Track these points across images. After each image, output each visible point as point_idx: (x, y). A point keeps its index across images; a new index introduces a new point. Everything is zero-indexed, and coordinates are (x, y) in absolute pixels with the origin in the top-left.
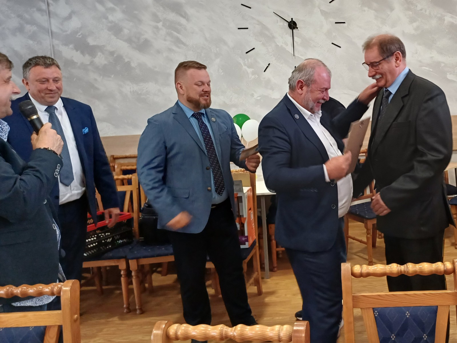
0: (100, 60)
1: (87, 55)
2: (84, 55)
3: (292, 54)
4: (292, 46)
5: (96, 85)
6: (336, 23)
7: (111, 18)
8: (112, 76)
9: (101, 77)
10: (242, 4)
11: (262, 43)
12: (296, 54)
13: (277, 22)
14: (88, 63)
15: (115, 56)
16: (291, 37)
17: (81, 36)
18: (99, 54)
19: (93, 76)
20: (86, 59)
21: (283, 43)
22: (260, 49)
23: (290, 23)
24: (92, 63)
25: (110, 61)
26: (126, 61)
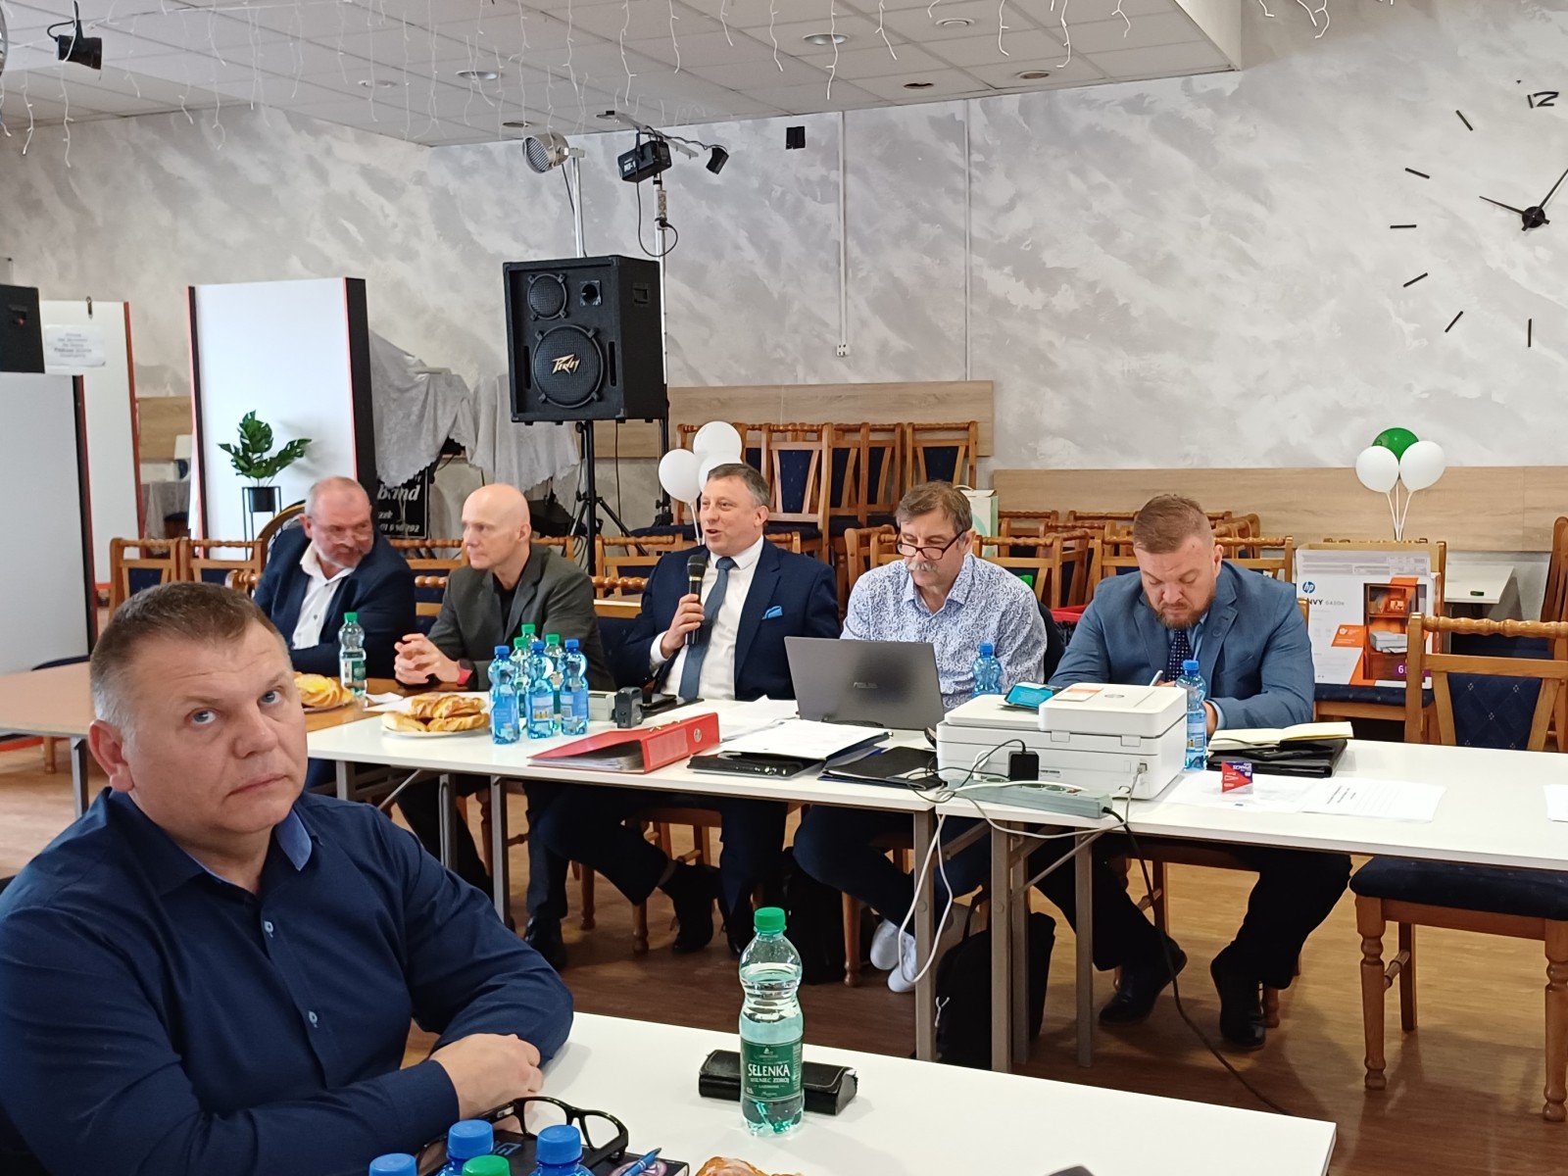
0: (1066, 300)
1: (1038, 289)
2: (1030, 287)
5: (1051, 356)
7: (1098, 205)
8: (1087, 337)
9: (1064, 338)
14: (1040, 307)
15: (1097, 292)
17: (1030, 247)
18: (1064, 286)
19: (1046, 335)
20: (1036, 299)
24: (1046, 306)
25: (1088, 303)
26: (1121, 302)
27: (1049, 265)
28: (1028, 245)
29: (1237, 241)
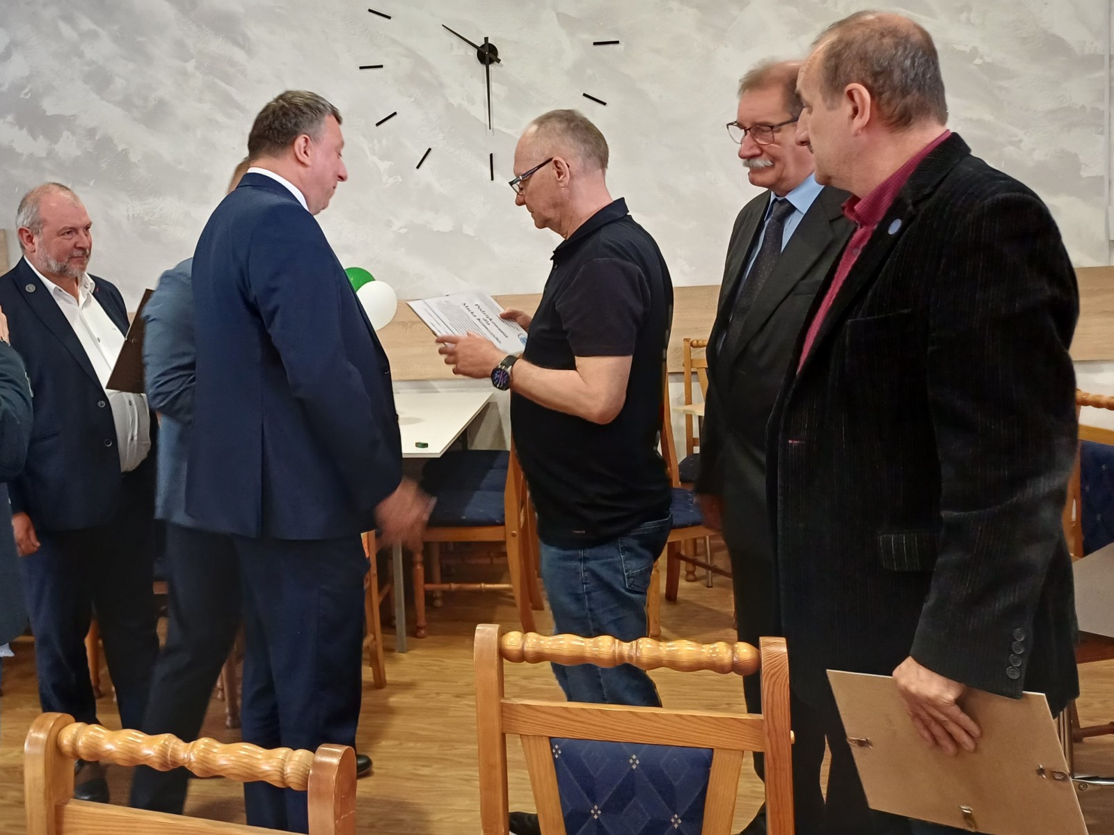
0: (68, 147)
1: (41, 137)
2: (35, 138)
3: (486, 125)
4: (485, 106)
6: (595, 44)
7: (90, 52)
8: (92, 183)
10: (370, 11)
11: (413, 99)
12: (495, 124)
13: (452, 48)
14: (44, 155)
15: (97, 138)
16: (484, 83)
17: (29, 94)
18: (66, 134)
20: (39, 147)
21: (463, 99)
22: (410, 115)
23: (482, 50)
24: (51, 154)
25: (88, 150)
26: (120, 149)
27: (49, 113)
28: (26, 94)
29: (222, 84)
